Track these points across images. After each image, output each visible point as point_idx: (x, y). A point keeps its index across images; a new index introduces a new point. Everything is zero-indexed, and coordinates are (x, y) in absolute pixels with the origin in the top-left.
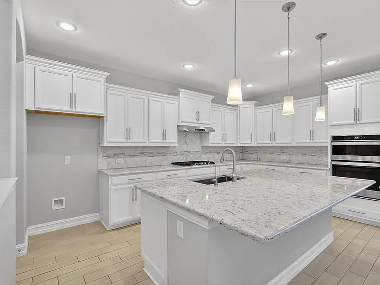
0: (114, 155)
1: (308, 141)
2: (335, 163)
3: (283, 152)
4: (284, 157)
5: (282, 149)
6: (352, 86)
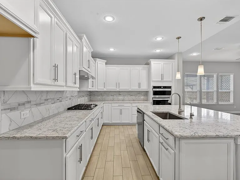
0: (19, 105)
1: (138, 88)
2: (154, 99)
3: (120, 95)
4: (121, 98)
5: (119, 93)
6: (160, 64)
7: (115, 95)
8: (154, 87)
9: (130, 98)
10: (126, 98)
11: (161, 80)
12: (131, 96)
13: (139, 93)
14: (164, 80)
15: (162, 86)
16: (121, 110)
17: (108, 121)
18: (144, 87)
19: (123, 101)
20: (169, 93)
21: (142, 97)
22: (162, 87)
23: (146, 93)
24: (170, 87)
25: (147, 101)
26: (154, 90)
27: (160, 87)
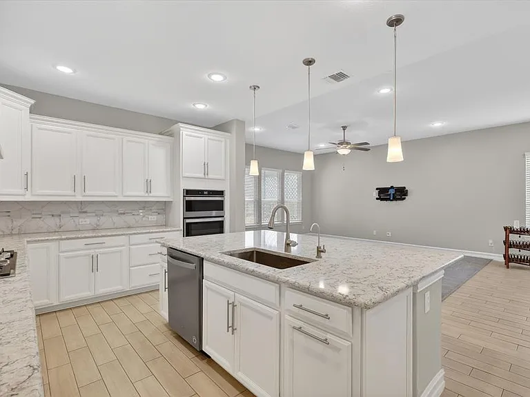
2: (188, 221)
3: (85, 212)
4: (87, 221)
5: (82, 207)
6: (201, 138)
7: (63, 213)
8: (188, 192)
9: (118, 220)
10: (106, 221)
11: (202, 176)
12: (123, 216)
13: (145, 205)
14: (210, 176)
15: (205, 191)
16: (94, 260)
17: (46, 301)
18: (160, 192)
19: (94, 230)
20: (219, 206)
21: (153, 218)
22: (206, 193)
23: (163, 207)
24: (221, 193)
25: (166, 226)
26: (187, 199)
27: (200, 193)
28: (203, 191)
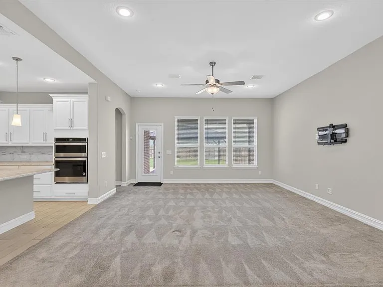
3: (24, 152)
4: (25, 157)
5: (22, 149)
6: (68, 101)
7: (15, 152)
8: (57, 140)
11: (67, 128)
20: (83, 149)
22: (71, 140)
24: (84, 140)
26: (57, 144)
27: (67, 140)
28: (69, 139)
